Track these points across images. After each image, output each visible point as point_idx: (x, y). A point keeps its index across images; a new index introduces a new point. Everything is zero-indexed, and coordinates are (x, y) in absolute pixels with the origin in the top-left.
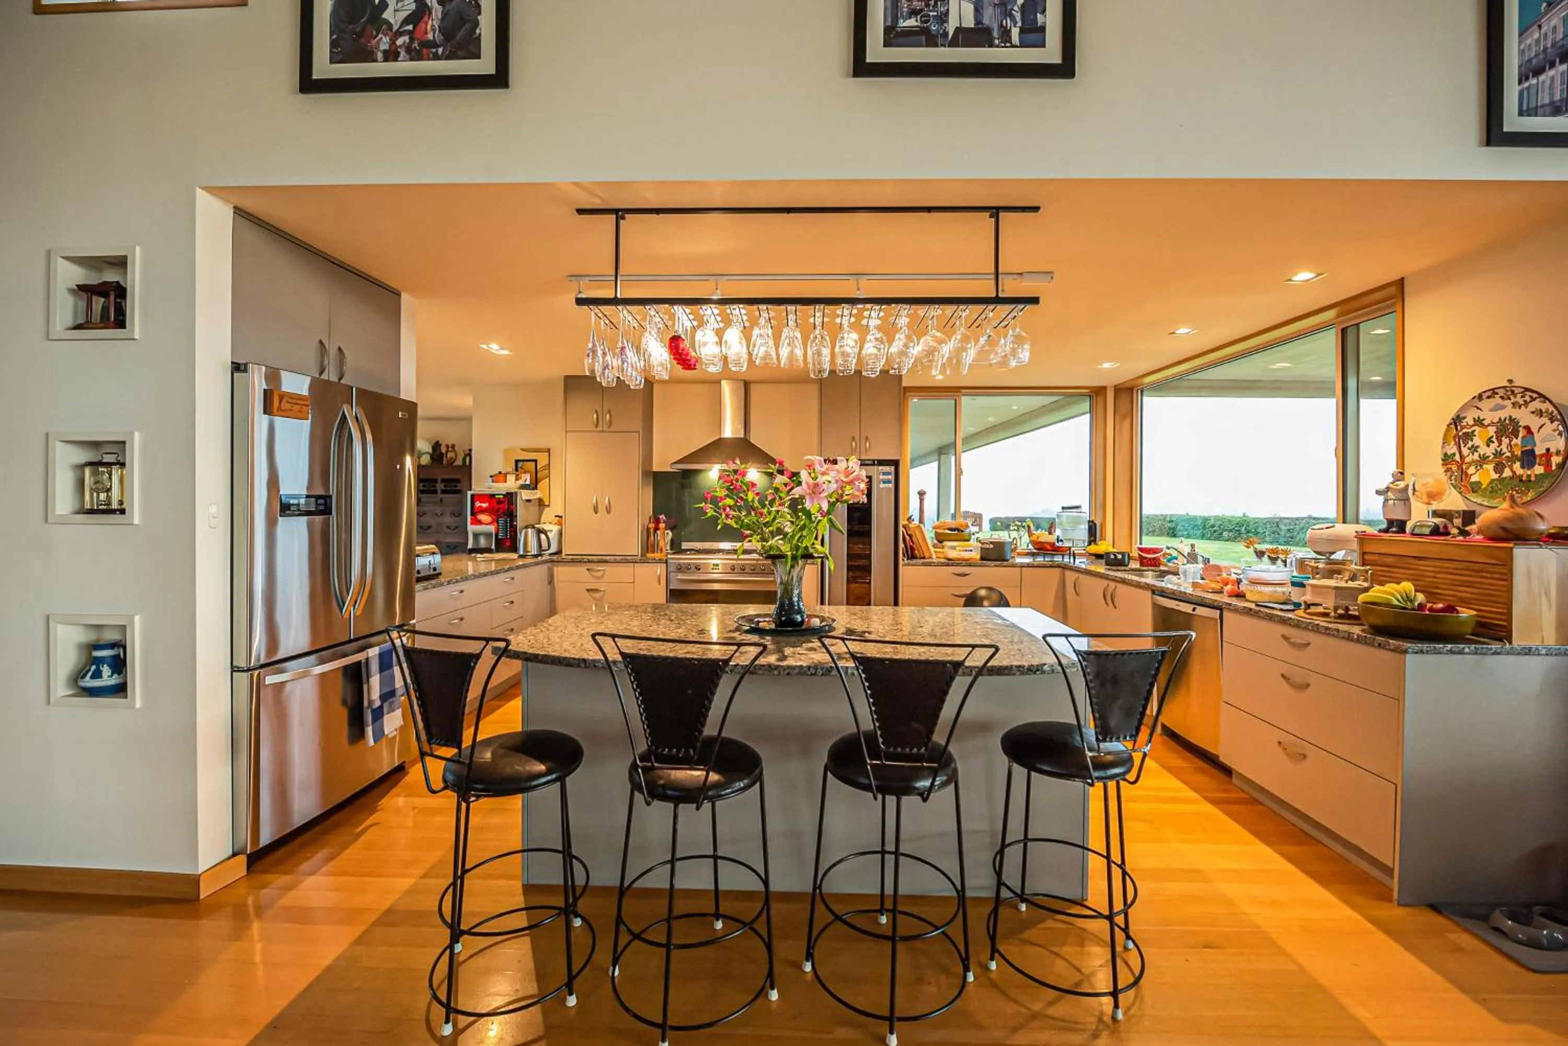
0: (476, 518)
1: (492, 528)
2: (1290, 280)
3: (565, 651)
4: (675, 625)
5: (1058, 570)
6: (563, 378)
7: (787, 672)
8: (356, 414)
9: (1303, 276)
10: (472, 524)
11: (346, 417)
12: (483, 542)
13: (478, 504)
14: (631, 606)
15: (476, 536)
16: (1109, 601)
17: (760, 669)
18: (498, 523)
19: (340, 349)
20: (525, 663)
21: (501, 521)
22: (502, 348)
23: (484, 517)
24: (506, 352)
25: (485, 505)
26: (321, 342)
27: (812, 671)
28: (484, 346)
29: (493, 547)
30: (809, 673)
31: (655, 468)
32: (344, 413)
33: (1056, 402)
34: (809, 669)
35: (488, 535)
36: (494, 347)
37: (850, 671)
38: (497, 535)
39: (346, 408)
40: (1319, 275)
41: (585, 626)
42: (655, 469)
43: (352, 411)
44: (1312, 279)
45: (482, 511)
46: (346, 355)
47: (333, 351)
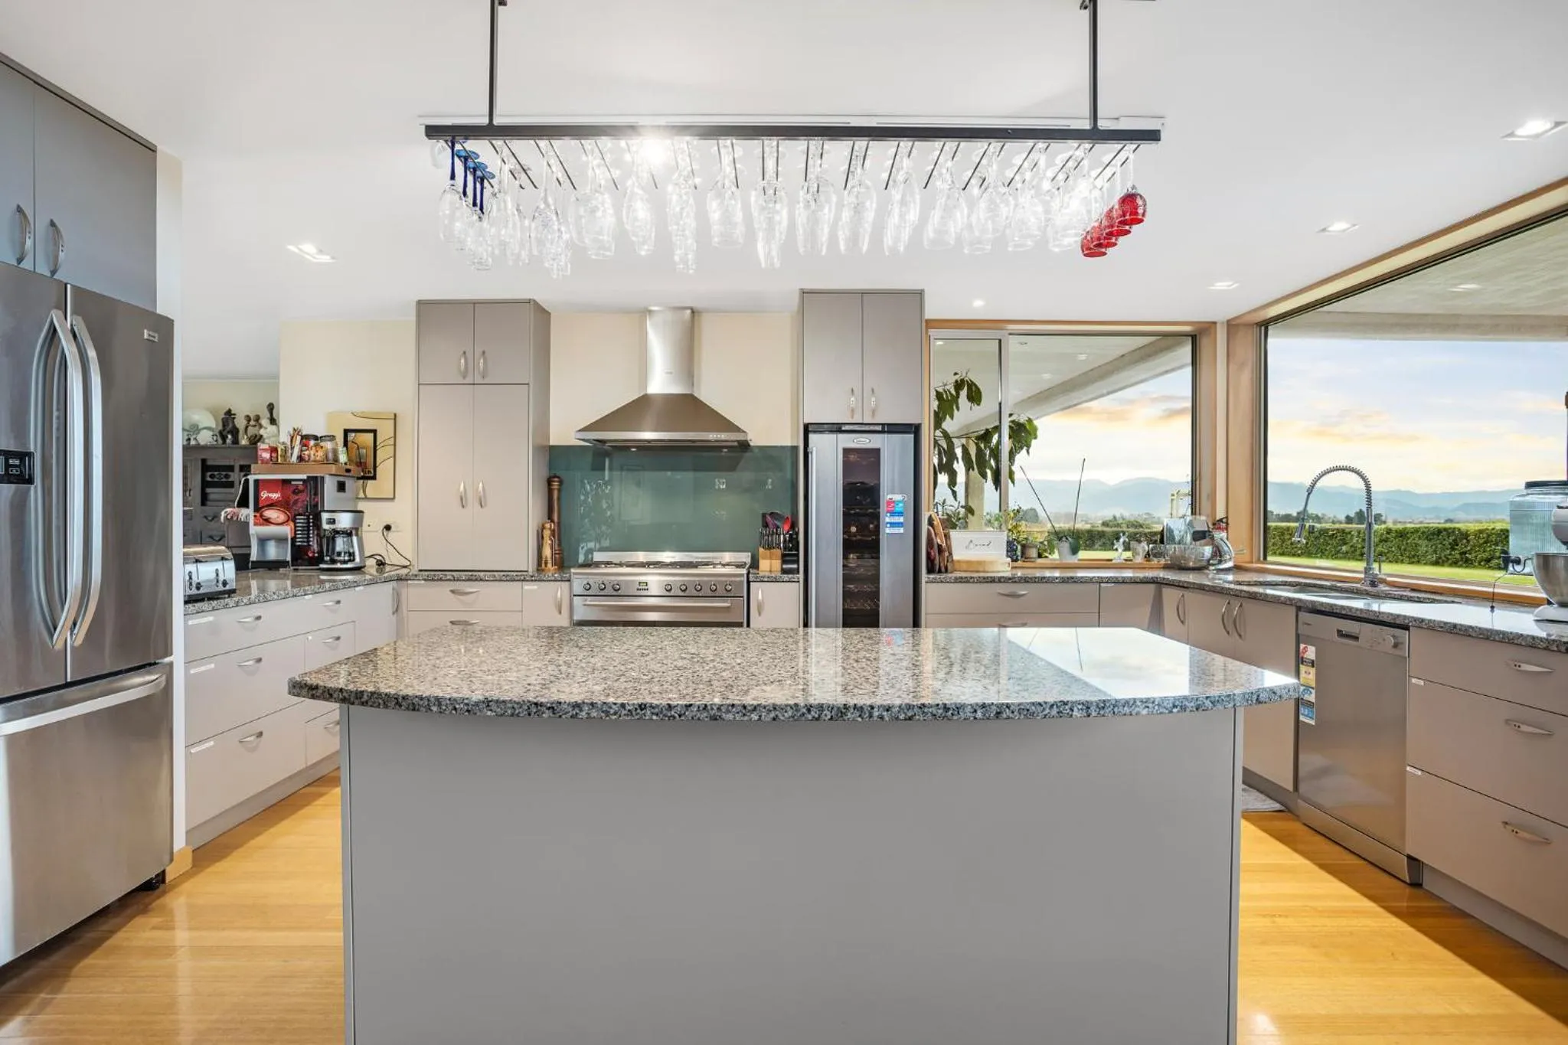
0: (261, 516)
1: (287, 530)
2: (1512, 135)
3: (407, 686)
4: (585, 653)
5: (1152, 586)
6: (415, 304)
7: (772, 715)
8: (72, 325)
9: (1535, 126)
10: (256, 524)
11: (55, 330)
12: (273, 552)
13: (264, 495)
14: (516, 630)
15: (263, 541)
16: (1231, 628)
17: (728, 711)
18: (295, 523)
19: (52, 224)
20: (345, 706)
21: (301, 520)
22: (321, 252)
23: (271, 514)
24: (325, 259)
25: (275, 496)
26: (19, 210)
27: (814, 713)
28: (292, 248)
29: (289, 558)
30: (810, 717)
31: (553, 441)
32: (52, 322)
33: (1151, 343)
34: (809, 711)
35: (280, 540)
36: (309, 248)
37: (876, 713)
38: (294, 540)
39: (56, 316)
40: (1557, 124)
41: (441, 654)
42: (552, 443)
43: (65, 323)
44: (1547, 131)
45: (271, 505)
46: (63, 233)
47: (41, 226)
